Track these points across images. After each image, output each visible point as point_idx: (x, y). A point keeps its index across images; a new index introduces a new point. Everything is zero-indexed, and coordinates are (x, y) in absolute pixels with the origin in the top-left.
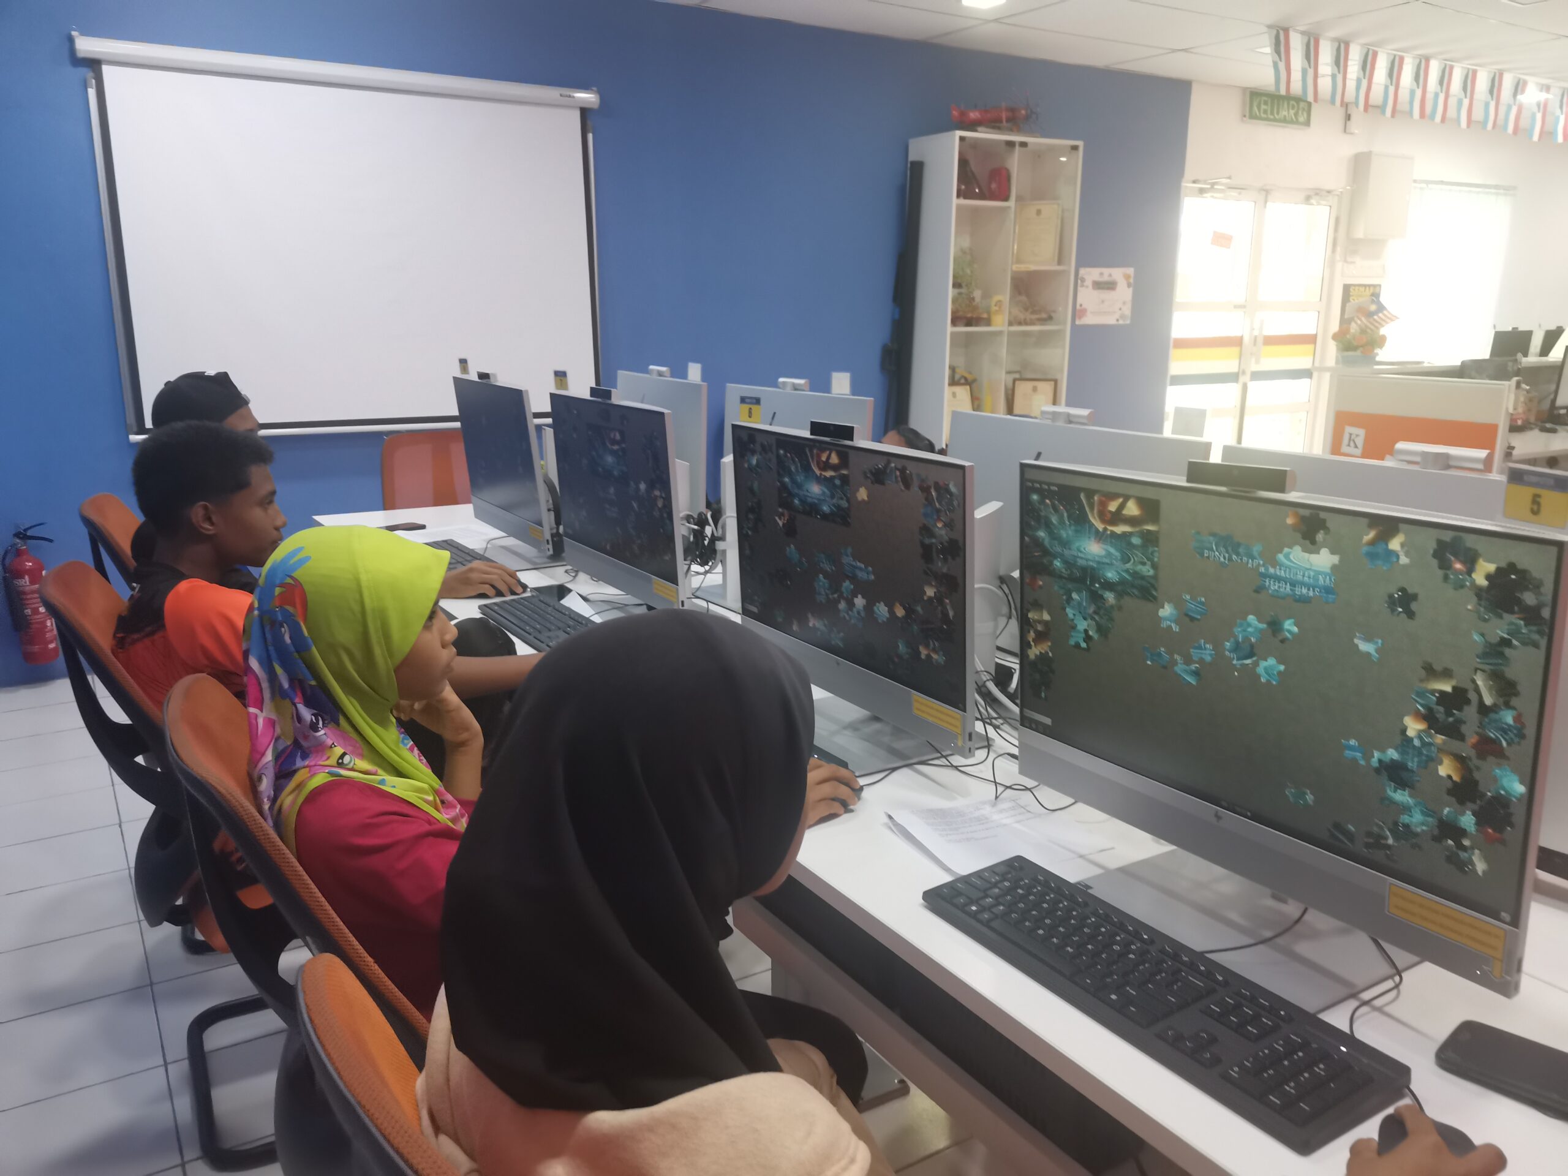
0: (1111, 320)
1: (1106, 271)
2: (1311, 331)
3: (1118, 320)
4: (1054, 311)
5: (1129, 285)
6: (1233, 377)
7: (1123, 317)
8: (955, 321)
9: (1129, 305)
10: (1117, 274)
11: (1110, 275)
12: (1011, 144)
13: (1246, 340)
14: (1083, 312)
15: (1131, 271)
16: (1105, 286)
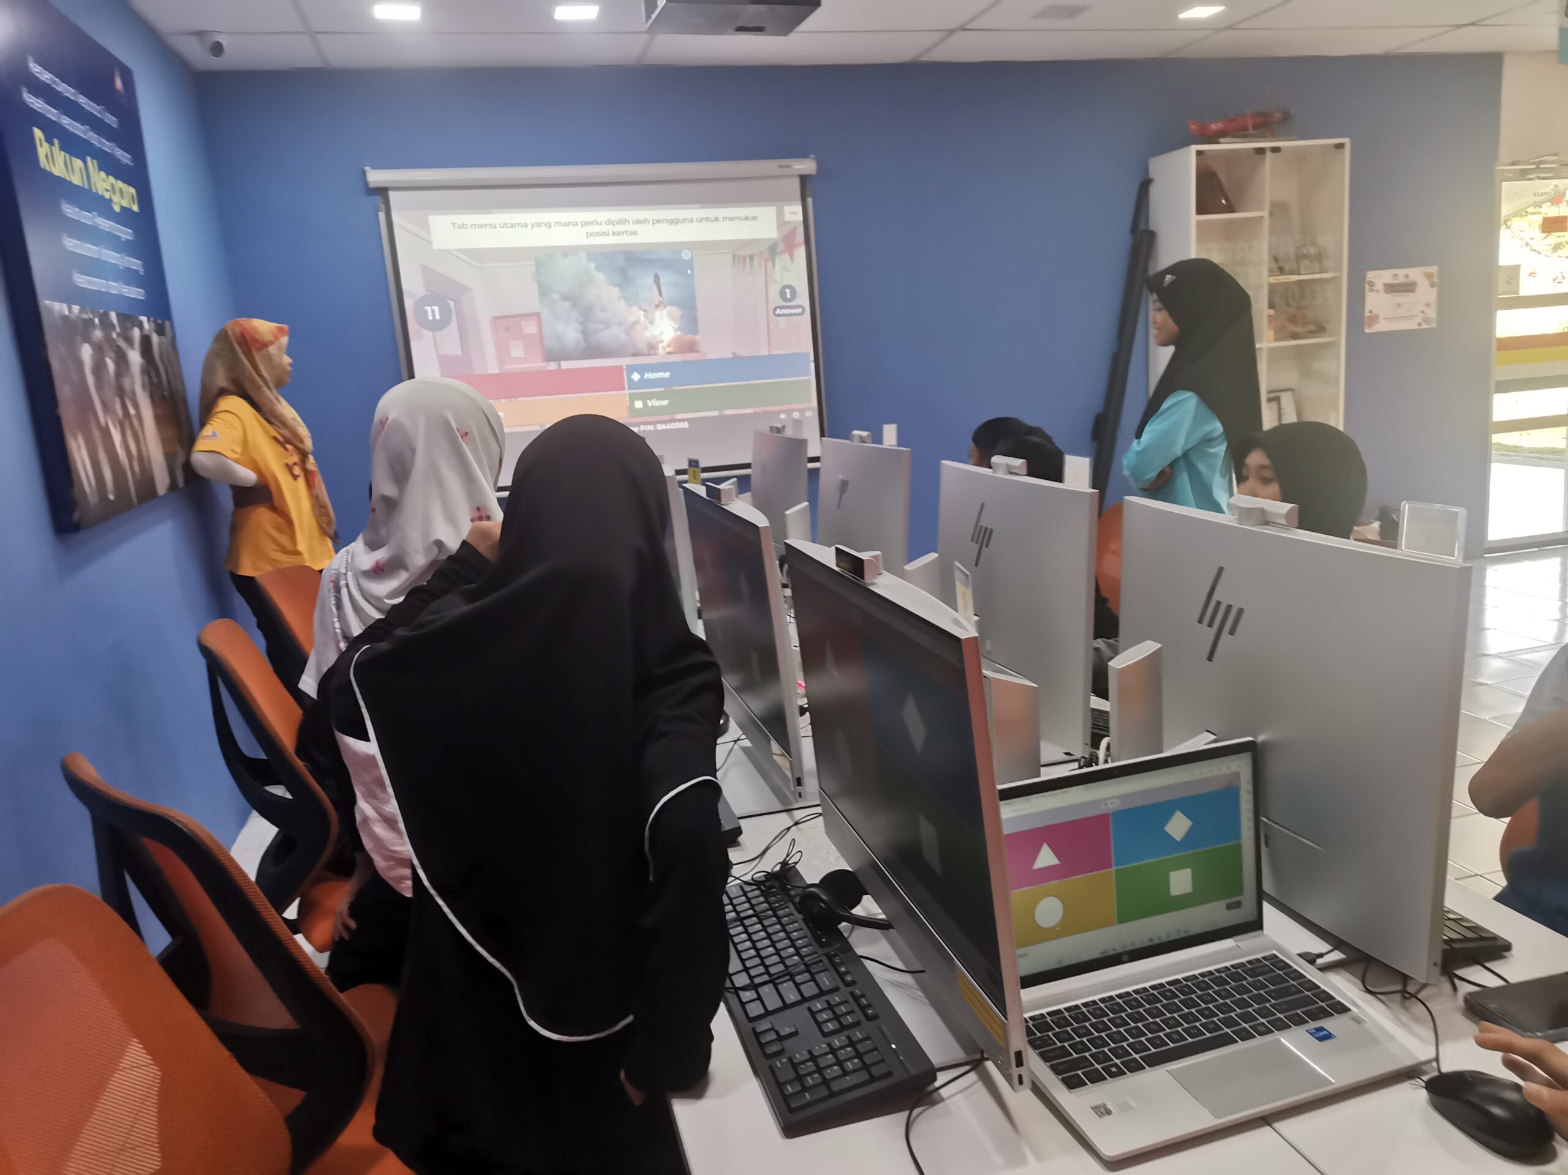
0: (1412, 325)
1: (1401, 272)
3: (1420, 324)
4: (1327, 322)
5: (1432, 285)
7: (1426, 320)
9: (1434, 307)
10: (1415, 274)
11: (1407, 276)
12: (1261, 151)
14: (1374, 319)
15: (1434, 269)
16: (1401, 288)
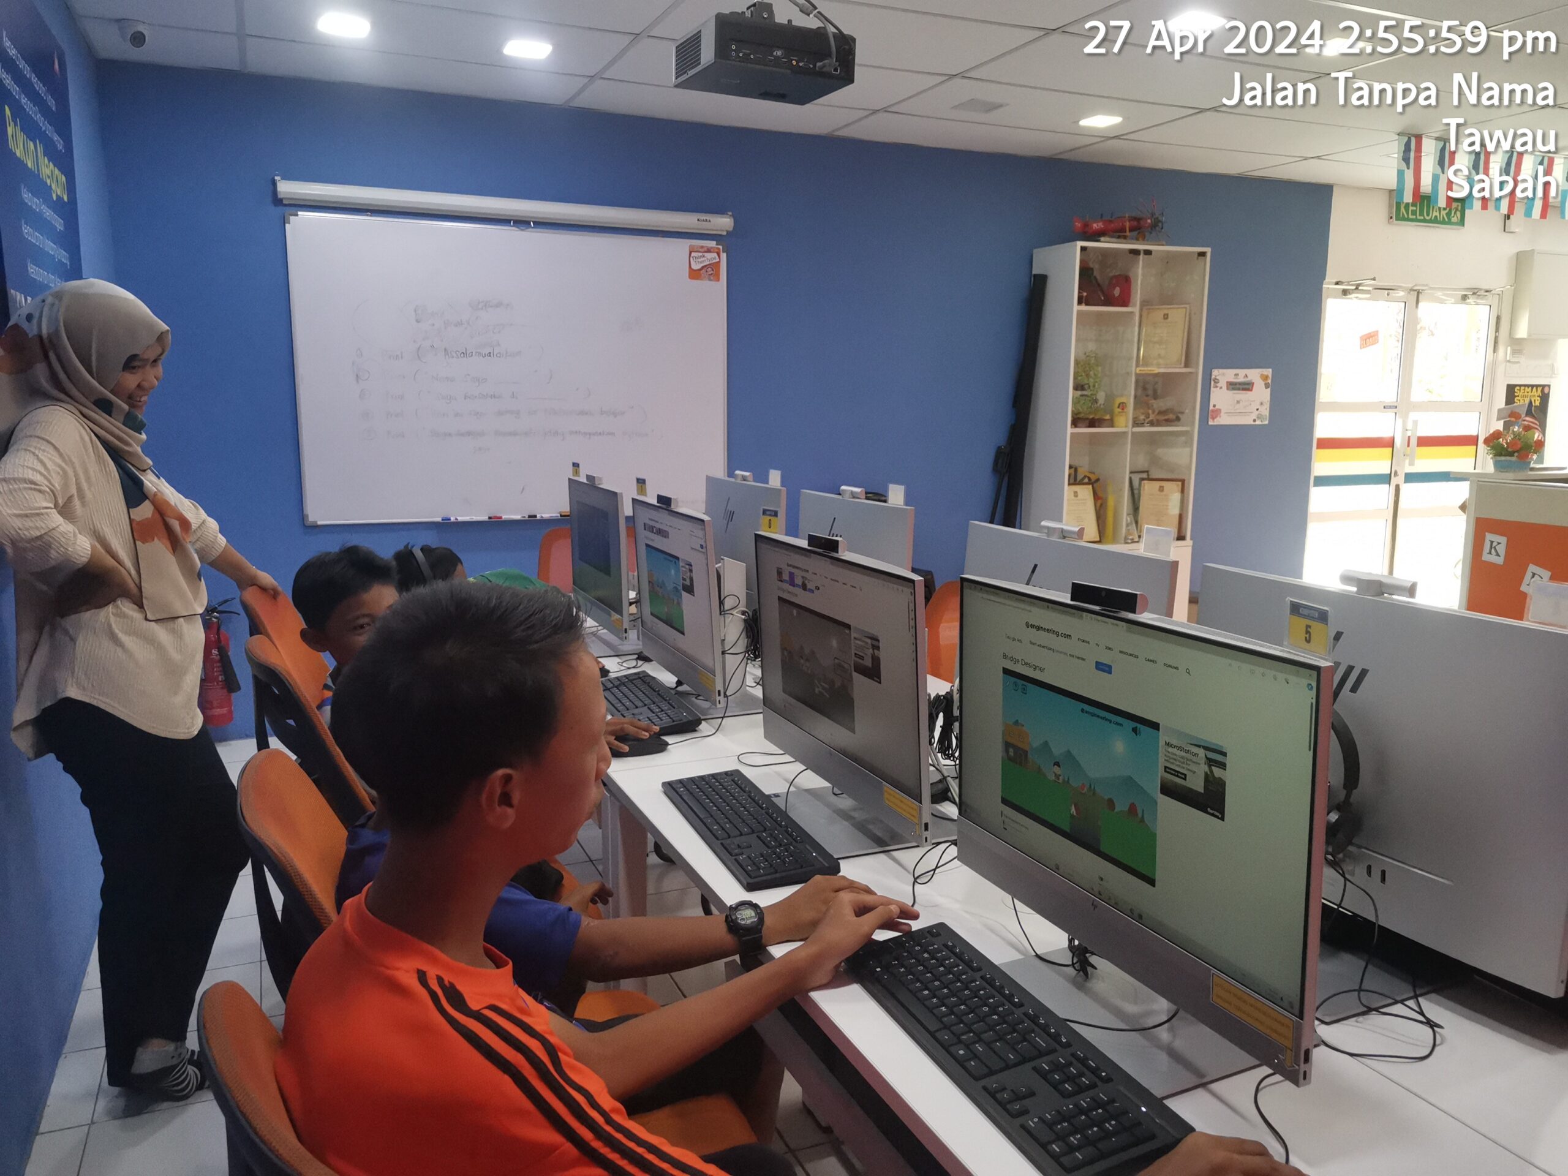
0: (1248, 420)
1: (1242, 372)
2: (1472, 432)
3: (1255, 421)
4: (1182, 413)
5: (1267, 386)
6: (1385, 479)
8: (1075, 423)
9: (1267, 406)
10: (1254, 375)
11: (1246, 376)
12: (1136, 252)
13: (1398, 442)
14: (1217, 412)
15: (1268, 372)
16: (1241, 387)
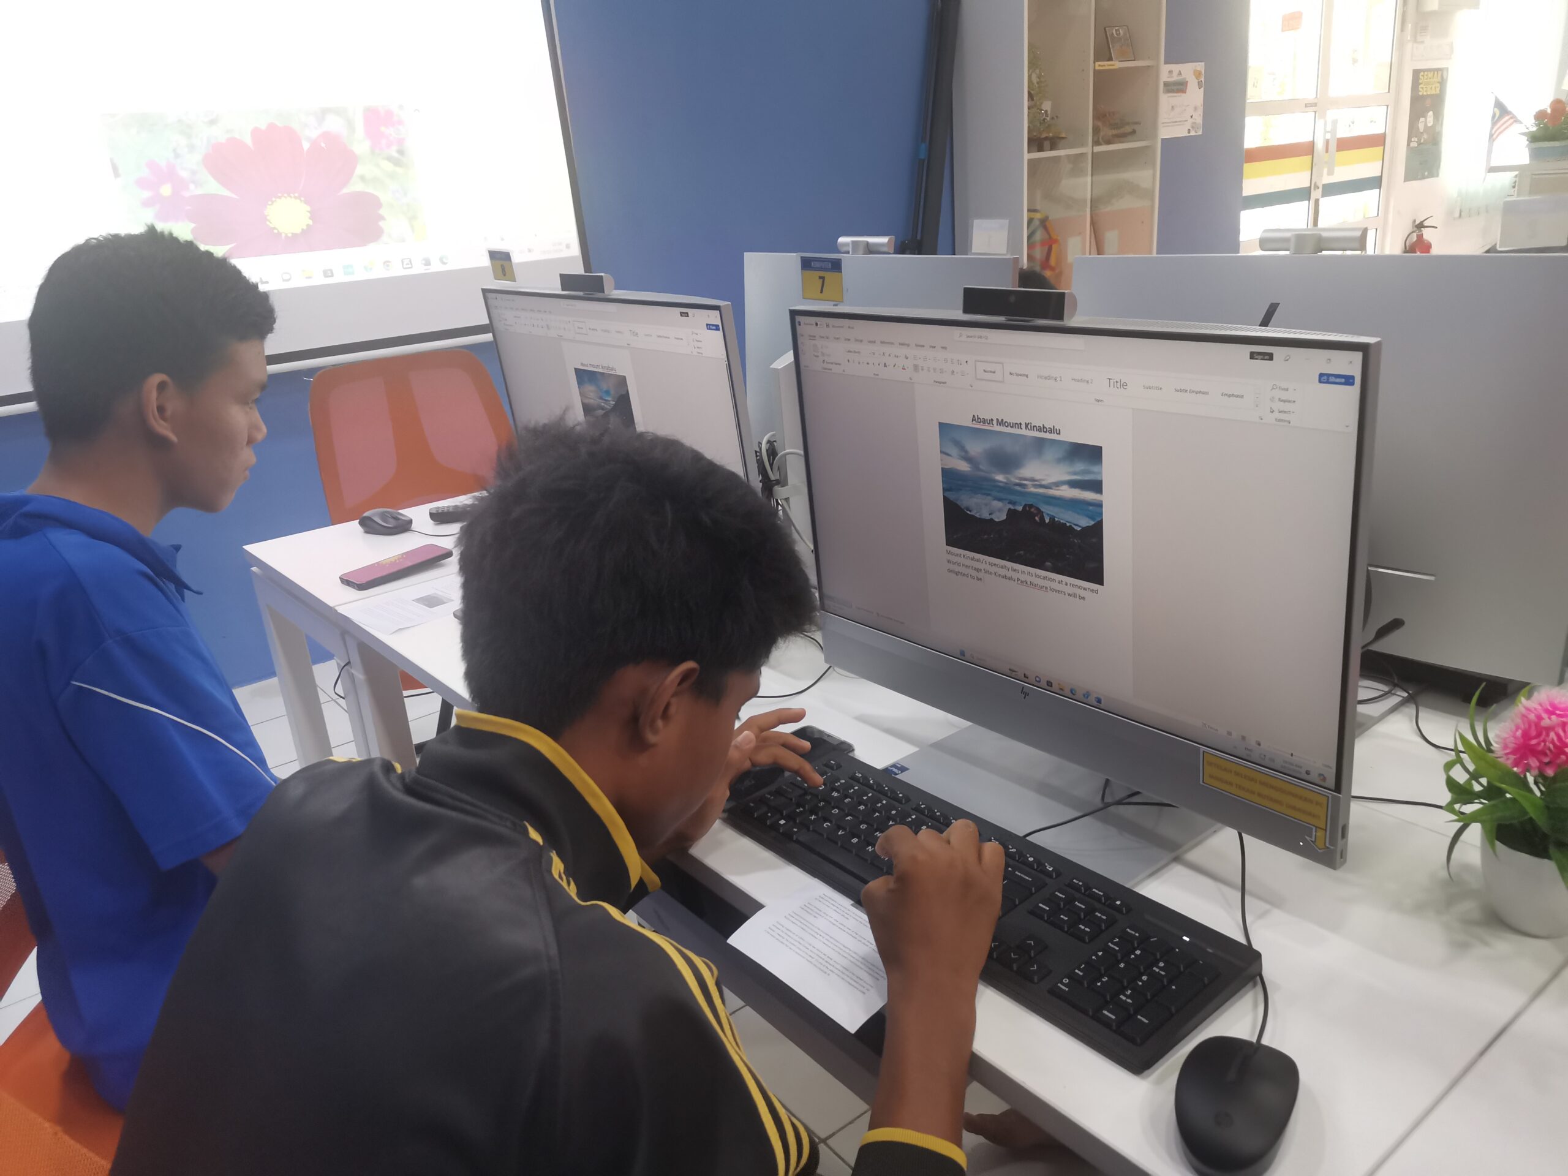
0: (1181, 132)
1: (1176, 69)
2: (1379, 130)
3: (1189, 131)
5: (1200, 86)
6: (1303, 194)
7: (1194, 126)
8: (1032, 145)
9: (1201, 111)
10: (1188, 71)
11: (1180, 74)
13: (1320, 145)
15: (1200, 66)
16: (1175, 88)
